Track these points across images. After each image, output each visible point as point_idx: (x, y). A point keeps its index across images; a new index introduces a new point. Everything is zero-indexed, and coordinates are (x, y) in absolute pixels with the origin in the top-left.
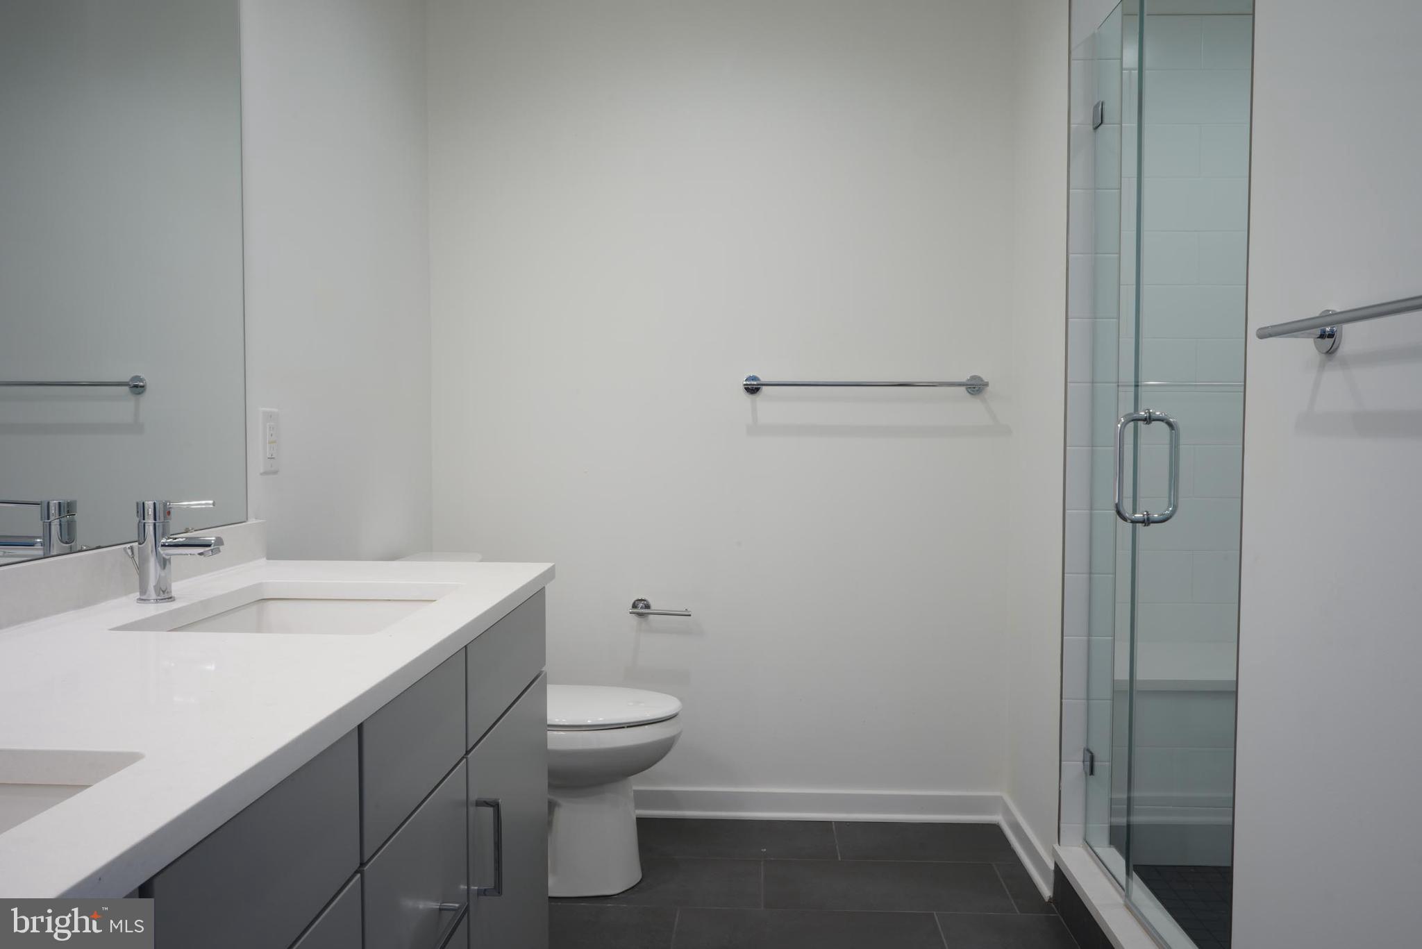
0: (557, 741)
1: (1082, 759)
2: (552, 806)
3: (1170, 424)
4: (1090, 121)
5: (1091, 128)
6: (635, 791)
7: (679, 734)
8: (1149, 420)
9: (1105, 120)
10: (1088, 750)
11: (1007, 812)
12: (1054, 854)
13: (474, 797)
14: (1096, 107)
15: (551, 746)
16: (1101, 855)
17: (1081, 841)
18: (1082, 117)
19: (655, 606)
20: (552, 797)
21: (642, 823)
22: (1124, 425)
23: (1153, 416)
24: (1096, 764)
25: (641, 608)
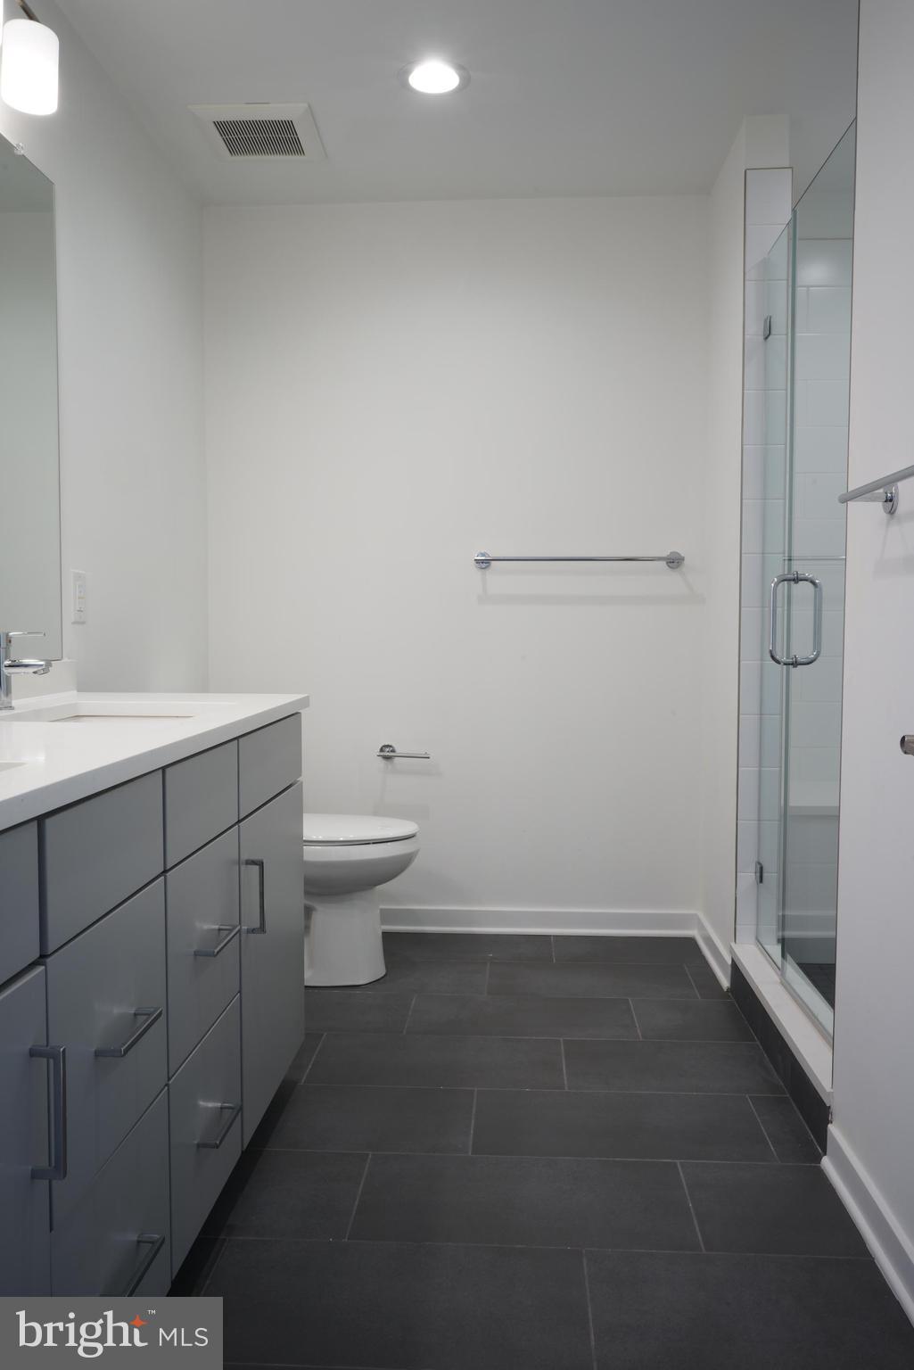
0: (311, 854)
1: (754, 871)
2: (308, 911)
3: (813, 583)
4: (761, 332)
5: (762, 338)
6: (381, 910)
7: (417, 852)
8: (797, 580)
9: (773, 332)
10: (759, 863)
11: (701, 927)
12: (732, 951)
13: (245, 857)
14: (766, 321)
15: (307, 857)
16: (770, 952)
17: (754, 938)
18: (755, 329)
19: (399, 750)
20: (308, 903)
21: (388, 937)
22: (777, 584)
23: (800, 576)
24: (765, 875)
25: (387, 753)
